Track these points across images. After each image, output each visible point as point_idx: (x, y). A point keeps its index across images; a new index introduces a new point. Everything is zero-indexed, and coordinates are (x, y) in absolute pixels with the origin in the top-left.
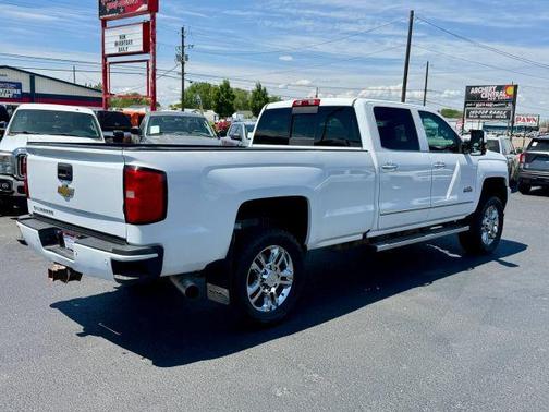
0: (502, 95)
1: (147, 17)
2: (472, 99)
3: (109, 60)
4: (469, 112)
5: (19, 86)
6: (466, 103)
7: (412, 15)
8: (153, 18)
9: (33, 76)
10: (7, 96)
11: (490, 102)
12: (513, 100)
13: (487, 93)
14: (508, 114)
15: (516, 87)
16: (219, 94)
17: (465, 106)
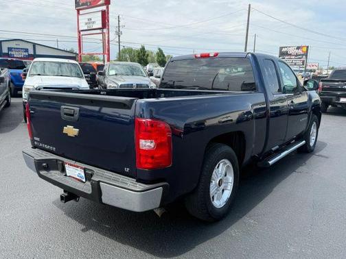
0: (300, 52)
1: (104, 8)
2: (283, 54)
3: (82, 33)
5: (27, 50)
6: (279, 57)
7: (250, 7)
8: (108, 8)
9: (34, 45)
10: (20, 56)
11: (293, 56)
12: (306, 54)
13: (291, 51)
14: (303, 62)
15: (308, 47)
16: (139, 54)
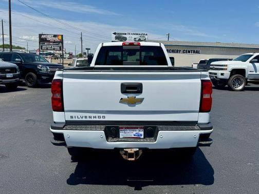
0: (56, 39)
2: (42, 40)
4: (41, 46)
6: (40, 42)
11: (51, 42)
12: (62, 41)
13: (50, 38)
14: (60, 48)
15: (62, 36)
17: (40, 44)
